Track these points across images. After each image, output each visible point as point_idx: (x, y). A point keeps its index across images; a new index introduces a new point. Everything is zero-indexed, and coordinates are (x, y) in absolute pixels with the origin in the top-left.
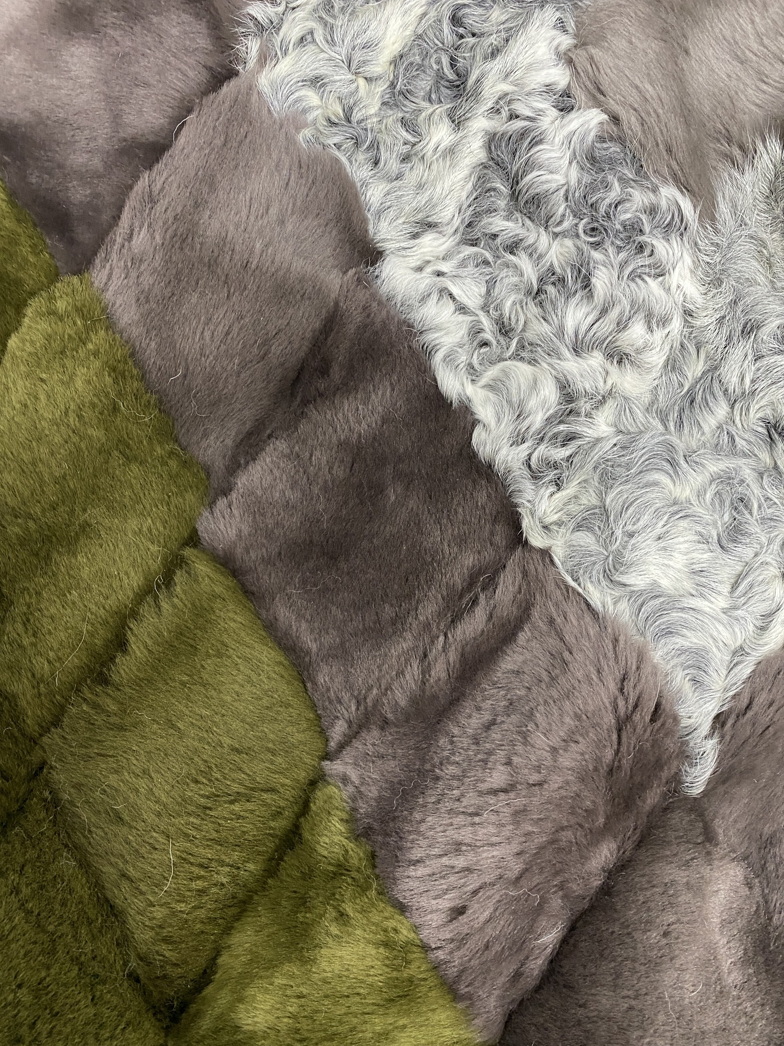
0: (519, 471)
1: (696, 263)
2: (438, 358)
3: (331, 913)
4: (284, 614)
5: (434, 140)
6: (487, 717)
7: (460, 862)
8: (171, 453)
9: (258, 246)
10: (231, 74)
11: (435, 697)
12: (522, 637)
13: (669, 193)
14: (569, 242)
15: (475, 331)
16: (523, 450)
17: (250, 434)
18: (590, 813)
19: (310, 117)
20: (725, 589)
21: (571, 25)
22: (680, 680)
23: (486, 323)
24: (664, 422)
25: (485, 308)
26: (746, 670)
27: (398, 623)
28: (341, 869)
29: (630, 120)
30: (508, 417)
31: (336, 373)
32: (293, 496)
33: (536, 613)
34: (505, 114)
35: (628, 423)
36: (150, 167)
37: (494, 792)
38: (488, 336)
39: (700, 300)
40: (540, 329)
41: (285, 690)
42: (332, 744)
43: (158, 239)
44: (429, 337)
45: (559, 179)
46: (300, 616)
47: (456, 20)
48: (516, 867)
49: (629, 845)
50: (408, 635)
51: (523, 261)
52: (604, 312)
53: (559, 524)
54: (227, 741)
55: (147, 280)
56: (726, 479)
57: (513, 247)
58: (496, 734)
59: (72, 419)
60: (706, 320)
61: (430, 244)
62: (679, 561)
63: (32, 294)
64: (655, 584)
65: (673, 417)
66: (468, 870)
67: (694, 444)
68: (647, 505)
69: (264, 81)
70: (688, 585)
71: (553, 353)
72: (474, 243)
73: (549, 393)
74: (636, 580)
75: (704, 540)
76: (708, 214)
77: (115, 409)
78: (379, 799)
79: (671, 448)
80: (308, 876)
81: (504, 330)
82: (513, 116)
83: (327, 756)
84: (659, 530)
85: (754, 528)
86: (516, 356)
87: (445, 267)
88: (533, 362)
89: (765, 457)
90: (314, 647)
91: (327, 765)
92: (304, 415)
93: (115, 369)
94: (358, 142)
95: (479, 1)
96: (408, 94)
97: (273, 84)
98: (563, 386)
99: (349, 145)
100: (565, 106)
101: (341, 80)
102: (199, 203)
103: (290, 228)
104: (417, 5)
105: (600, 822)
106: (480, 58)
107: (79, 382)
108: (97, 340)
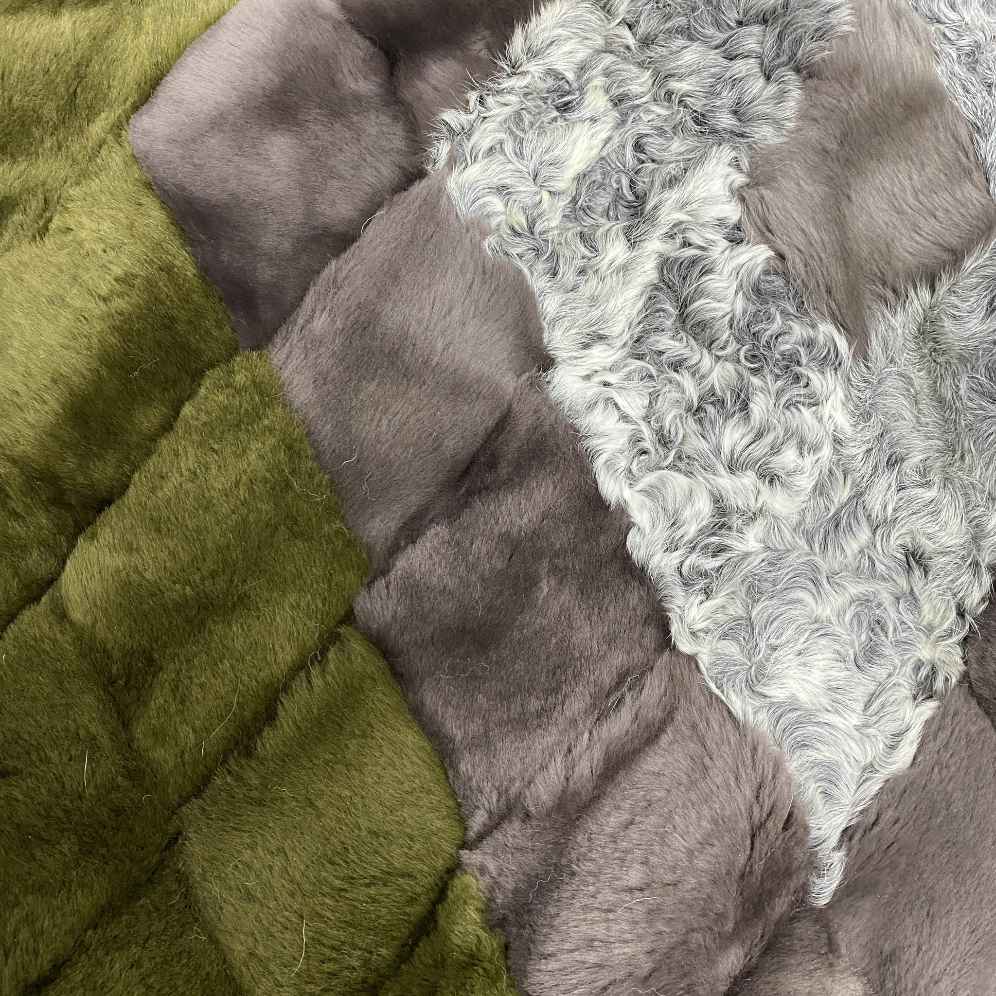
0: (671, 578)
1: (848, 397)
2: (599, 464)
4: (431, 699)
5: (610, 256)
6: (625, 816)
7: (592, 958)
8: (338, 532)
9: (440, 345)
10: (421, 174)
11: (576, 794)
12: (664, 739)
13: (826, 330)
14: (730, 367)
15: (635, 439)
16: (675, 557)
17: (413, 519)
18: (721, 917)
19: (494, 222)
20: (859, 707)
21: (745, 164)
22: (812, 792)
23: (647, 433)
24: (810, 542)
25: (646, 418)
26: (874, 786)
27: (545, 717)
28: (473, 960)
29: (795, 260)
30: (663, 524)
31: (504, 470)
32: (452, 583)
33: (679, 717)
34: (678, 240)
35: (776, 542)
36: (337, 255)
37: (630, 890)
38: (647, 445)
39: (849, 430)
40: (697, 445)
41: (428, 776)
42: (471, 834)
43: (339, 324)
44: (593, 442)
45: (726, 307)
46: (447, 703)
47: (638, 147)
48: (646, 965)
49: (756, 952)
50: (554, 730)
51: (686, 380)
52: (759, 435)
53: (706, 631)
54: (364, 823)
55: (326, 362)
56: (864, 601)
57: (677, 366)
58: (633, 834)
59: (242, 492)
60: (855, 450)
61: (600, 355)
62: (817, 677)
63: (212, 366)
64: (793, 697)
65: (818, 538)
66: (599, 966)
67: (836, 566)
68: (790, 621)
69: (453, 183)
71: (708, 468)
72: (640, 357)
73: (704, 506)
74: (776, 692)
75: (841, 658)
76: (862, 353)
77: (288, 486)
78: (516, 891)
79: (815, 568)
80: (440, 964)
81: (664, 441)
82: (686, 244)
83: (465, 845)
84: (800, 646)
85: (888, 651)
86: (673, 467)
87: (612, 378)
88: (689, 474)
89: (903, 582)
90: (459, 735)
91: (465, 854)
92: (467, 505)
93: (290, 448)
94: (538, 252)
95: (661, 132)
96: (587, 210)
97: (461, 188)
98: (717, 500)
99: (531, 255)
100: (736, 238)
101: (526, 190)
102: (382, 294)
103: (470, 330)
104: (604, 130)
105: (730, 926)
106: (657, 184)
107: (253, 457)
108: (273, 417)
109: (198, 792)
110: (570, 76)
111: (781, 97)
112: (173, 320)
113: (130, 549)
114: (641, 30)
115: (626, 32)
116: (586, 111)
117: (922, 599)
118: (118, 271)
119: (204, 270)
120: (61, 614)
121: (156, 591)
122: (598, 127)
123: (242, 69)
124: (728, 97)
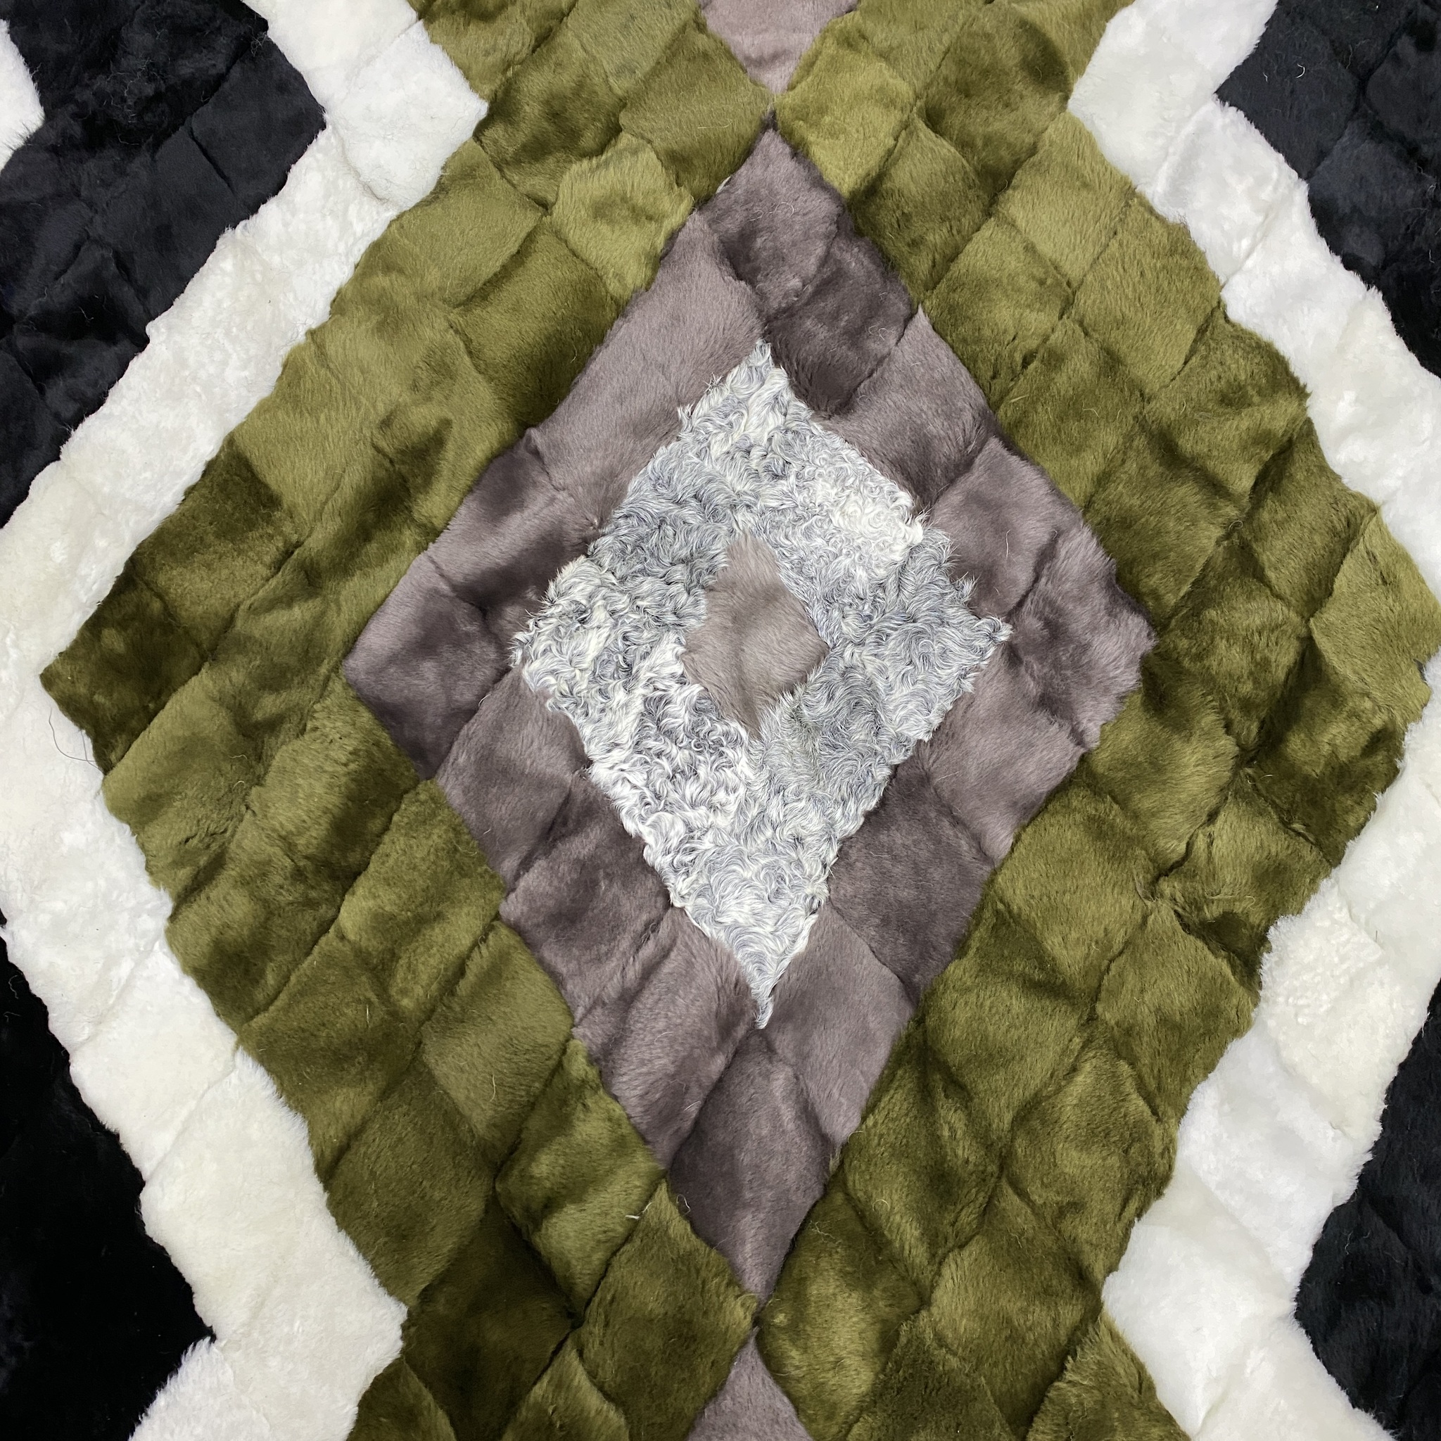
0: (667, 869)
1: (750, 760)
2: (623, 813)
3: (580, 1107)
4: (548, 954)
5: (617, 700)
6: (656, 997)
7: (644, 1070)
8: (486, 871)
9: (528, 762)
10: (508, 670)
11: (629, 990)
12: (673, 955)
13: (735, 726)
14: (686, 752)
15: (643, 797)
16: (669, 858)
17: (526, 858)
18: (709, 1039)
19: (551, 690)
20: (771, 922)
21: (683, 641)
22: (750, 969)
23: (648, 794)
24: (738, 840)
25: (647, 786)
26: (786, 963)
27: (609, 954)
28: (584, 1082)
29: (713, 690)
30: (661, 840)
31: (571, 825)
32: (550, 890)
33: (679, 942)
34: (651, 687)
35: (720, 842)
36: (467, 722)
37: (660, 1032)
38: (649, 800)
39: (753, 778)
40: (674, 796)
41: (550, 994)
42: (577, 1020)
43: (472, 758)
44: (618, 803)
45: (680, 721)
46: (556, 955)
47: (625, 638)
48: (671, 1069)
49: (730, 1056)
50: (614, 959)
51: (664, 762)
52: (704, 787)
53: (689, 894)
54: (519, 1023)
55: (467, 781)
56: (771, 867)
57: (659, 755)
58: (660, 1005)
59: (432, 858)
60: (757, 786)
61: (617, 755)
62: (746, 909)
63: (406, 792)
64: (736, 921)
65: (743, 837)
66: (649, 1073)
67: (753, 850)
68: (730, 882)
69: (525, 674)
70: (752, 921)
71: (681, 808)
72: (640, 752)
73: (680, 828)
74: (727, 920)
75: (759, 897)
76: (756, 734)
77: (456, 850)
78: (603, 1044)
79: (741, 852)
80: (567, 1087)
81: (658, 797)
82: (656, 689)
83: (573, 1026)
84: (736, 894)
85: (787, 891)
86: (664, 810)
87: (625, 766)
88: (672, 812)
89: (794, 855)
90: (565, 971)
91: (574, 1030)
92: (554, 846)
93: (454, 829)
94: (577, 704)
95: (636, 628)
96: (602, 676)
97: (530, 674)
98: (687, 824)
99: (572, 707)
100: (682, 681)
101: (567, 671)
102: (495, 739)
103: (544, 752)
104: (605, 632)
105: (715, 1044)
106: (638, 658)
107: (435, 837)
108: (444, 814)
109: (429, 1019)
110: (584, 602)
111: (696, 603)
112: (383, 770)
113: (375, 897)
114: (618, 574)
115: (611, 576)
116: (594, 623)
117: (804, 862)
118: (350, 748)
119: (396, 741)
120: (342, 938)
121: (392, 917)
122: (602, 630)
123: (403, 629)
124: (669, 606)
